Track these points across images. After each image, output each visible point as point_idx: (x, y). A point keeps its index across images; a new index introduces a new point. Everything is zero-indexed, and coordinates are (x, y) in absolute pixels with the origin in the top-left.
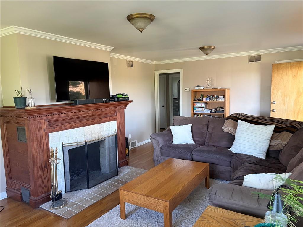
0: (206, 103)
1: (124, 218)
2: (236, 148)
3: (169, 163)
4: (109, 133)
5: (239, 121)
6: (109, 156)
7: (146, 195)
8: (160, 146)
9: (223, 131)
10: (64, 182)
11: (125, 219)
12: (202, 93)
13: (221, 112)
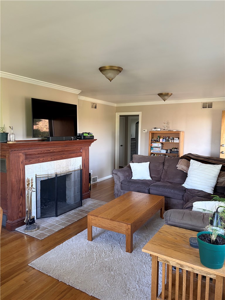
0: (162, 144)
1: (91, 239)
2: (188, 184)
3: (129, 195)
4: (75, 168)
5: (192, 160)
6: (75, 188)
7: (111, 220)
8: (121, 181)
9: (177, 168)
10: (36, 210)
11: (92, 241)
12: (159, 135)
13: (176, 152)
